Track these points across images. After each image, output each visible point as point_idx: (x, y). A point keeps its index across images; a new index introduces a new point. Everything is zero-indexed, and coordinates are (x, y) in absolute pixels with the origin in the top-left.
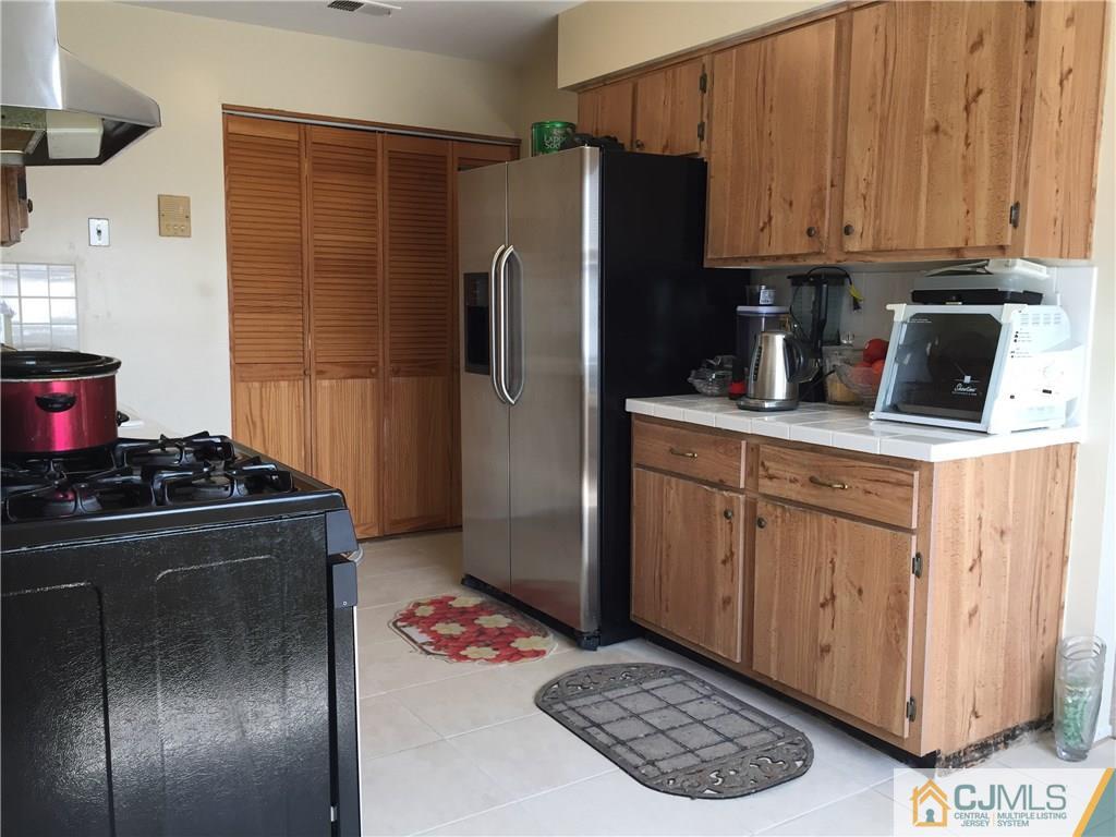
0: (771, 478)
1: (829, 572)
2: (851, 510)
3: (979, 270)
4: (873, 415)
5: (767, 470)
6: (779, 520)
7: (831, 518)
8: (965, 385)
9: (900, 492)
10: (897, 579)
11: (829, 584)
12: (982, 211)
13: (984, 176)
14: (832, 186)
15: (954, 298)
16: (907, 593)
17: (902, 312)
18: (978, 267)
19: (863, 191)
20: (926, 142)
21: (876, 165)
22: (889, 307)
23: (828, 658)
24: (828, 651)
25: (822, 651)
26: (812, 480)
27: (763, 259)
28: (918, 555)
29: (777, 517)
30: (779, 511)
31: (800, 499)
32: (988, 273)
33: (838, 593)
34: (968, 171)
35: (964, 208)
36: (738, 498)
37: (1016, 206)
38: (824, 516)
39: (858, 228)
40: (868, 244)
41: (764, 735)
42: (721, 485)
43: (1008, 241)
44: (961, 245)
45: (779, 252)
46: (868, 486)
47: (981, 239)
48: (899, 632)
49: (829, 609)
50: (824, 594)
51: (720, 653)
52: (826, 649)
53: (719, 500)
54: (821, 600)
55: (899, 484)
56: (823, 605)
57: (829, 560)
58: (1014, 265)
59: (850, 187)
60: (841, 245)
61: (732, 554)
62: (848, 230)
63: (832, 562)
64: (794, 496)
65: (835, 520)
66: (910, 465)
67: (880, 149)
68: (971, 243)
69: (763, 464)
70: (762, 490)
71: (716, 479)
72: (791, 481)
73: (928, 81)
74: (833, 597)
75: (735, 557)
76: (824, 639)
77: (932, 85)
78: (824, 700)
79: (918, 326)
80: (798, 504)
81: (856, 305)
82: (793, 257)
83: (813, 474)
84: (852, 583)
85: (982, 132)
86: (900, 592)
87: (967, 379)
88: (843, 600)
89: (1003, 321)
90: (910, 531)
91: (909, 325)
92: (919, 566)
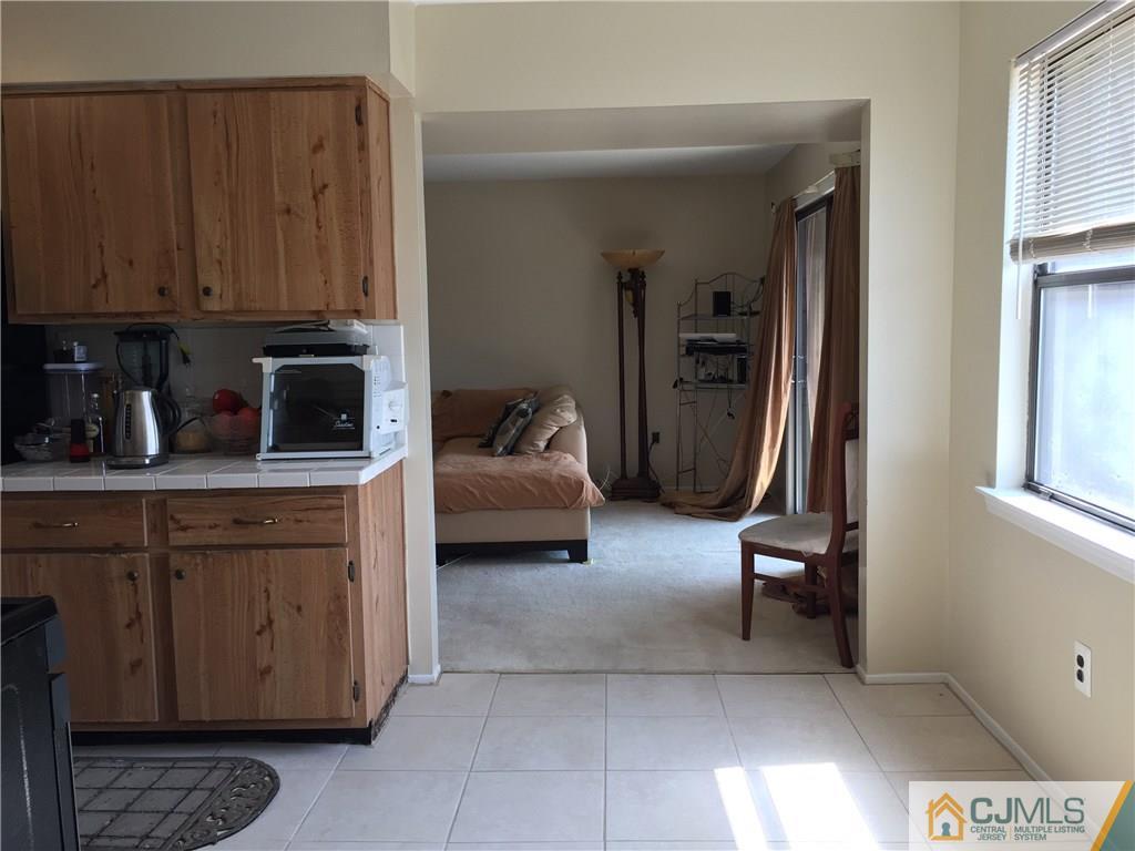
0: (184, 529)
1: (264, 600)
2: (281, 539)
3: (323, 328)
4: (260, 456)
5: (177, 522)
6: (200, 567)
7: (261, 552)
8: (344, 422)
9: (332, 515)
10: (335, 588)
11: (264, 613)
12: (339, 281)
13: (337, 253)
14: (178, 249)
15: (305, 351)
16: (346, 597)
17: (269, 365)
18: (321, 325)
19: (218, 257)
20: (279, 221)
21: (229, 234)
22: (255, 360)
23: (269, 680)
24: (269, 672)
25: (261, 674)
26: (237, 522)
27: (97, 315)
28: (351, 563)
29: (197, 565)
30: (199, 559)
31: (224, 541)
32: (331, 330)
33: (275, 616)
34: (322, 250)
35: (323, 278)
36: (144, 557)
37: (366, 278)
38: (254, 552)
39: (216, 290)
40: (229, 305)
41: (216, 773)
42: (118, 548)
43: (363, 306)
44: (322, 308)
45: (121, 309)
46: (299, 516)
47: (340, 304)
48: (341, 632)
49: (266, 635)
50: (259, 621)
51: (132, 720)
52: (268, 670)
53: (115, 565)
54: (257, 628)
55: (330, 508)
56: (259, 633)
57: (263, 589)
58: (352, 324)
59: (202, 252)
60: (197, 305)
61: (139, 615)
62: (207, 291)
63: (266, 590)
64: (216, 541)
65: (267, 554)
66: (337, 491)
67: (231, 221)
68: (332, 307)
69: (172, 518)
70: (171, 544)
71: (109, 544)
72: (211, 527)
73: (275, 170)
74: (271, 622)
75: (144, 618)
76: (262, 663)
77: (279, 173)
78: (269, 718)
79: (283, 376)
80: (220, 547)
81: (186, 360)
82: (138, 315)
83: (237, 516)
84: (290, 604)
85: (331, 219)
86: (339, 598)
87: (344, 417)
88: (282, 622)
89: (364, 369)
90: (342, 545)
91: (275, 374)
92: (353, 572)
